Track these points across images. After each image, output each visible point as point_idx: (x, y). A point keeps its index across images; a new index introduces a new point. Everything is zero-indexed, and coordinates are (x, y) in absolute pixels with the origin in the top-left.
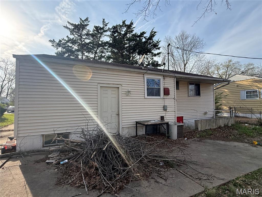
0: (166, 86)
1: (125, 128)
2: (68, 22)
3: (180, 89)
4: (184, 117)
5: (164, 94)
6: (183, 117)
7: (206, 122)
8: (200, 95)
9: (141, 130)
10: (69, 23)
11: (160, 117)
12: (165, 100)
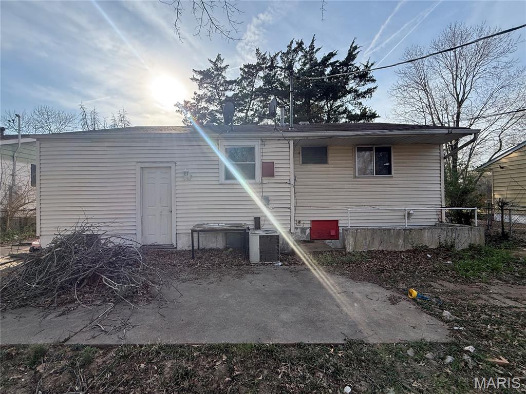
0: (268, 158)
1: (182, 235)
2: (194, 70)
3: (329, 162)
4: (339, 222)
5: (263, 175)
6: (337, 221)
7: (372, 234)
8: (391, 174)
9: (214, 240)
10: (196, 71)
11: (253, 219)
12: (264, 186)
